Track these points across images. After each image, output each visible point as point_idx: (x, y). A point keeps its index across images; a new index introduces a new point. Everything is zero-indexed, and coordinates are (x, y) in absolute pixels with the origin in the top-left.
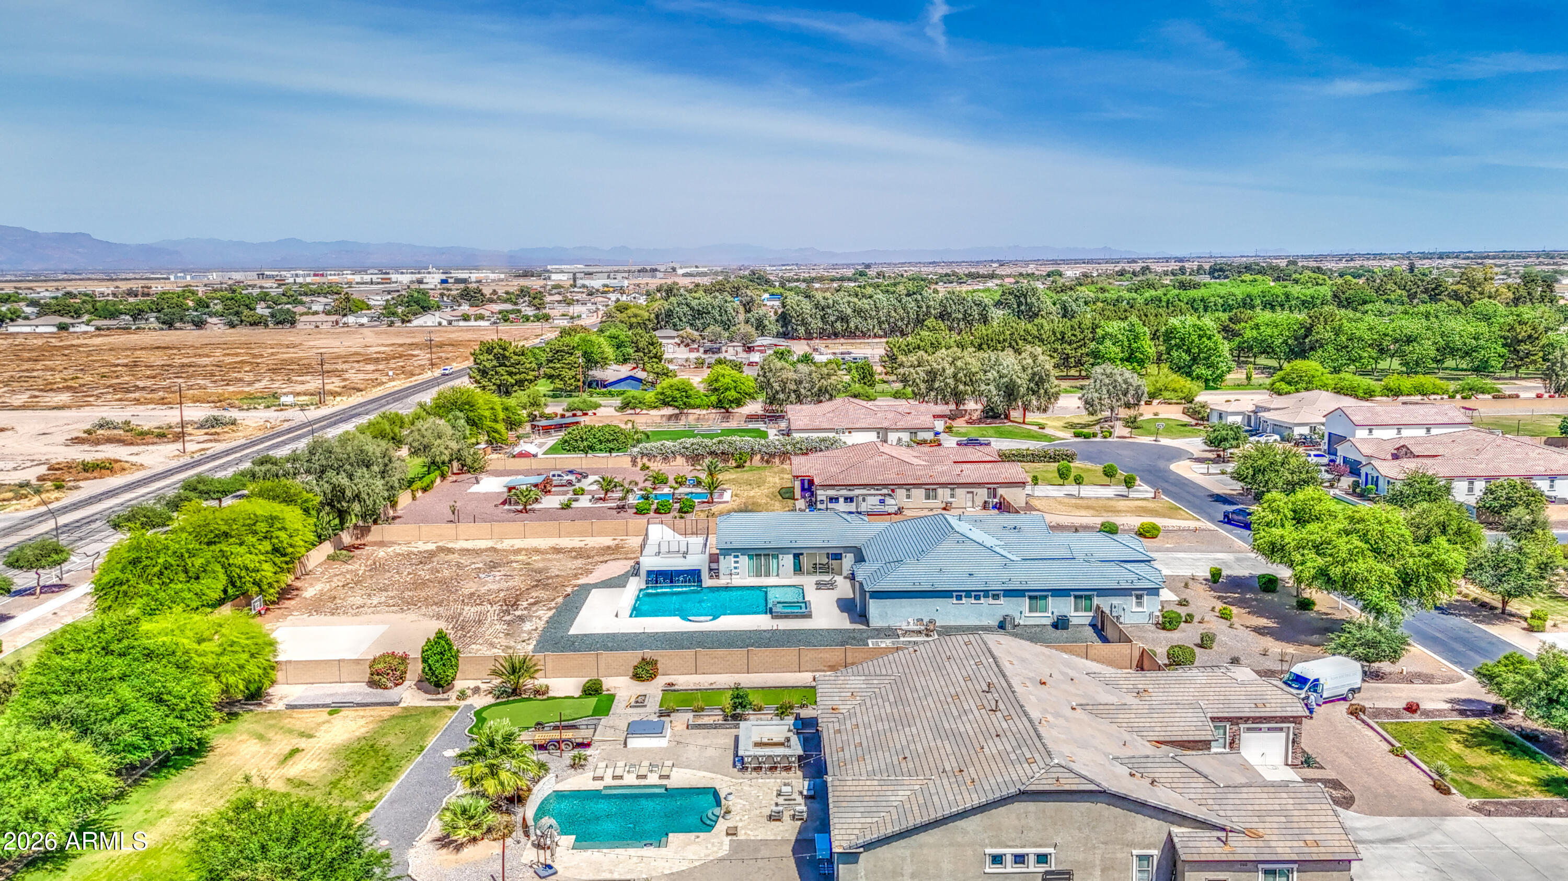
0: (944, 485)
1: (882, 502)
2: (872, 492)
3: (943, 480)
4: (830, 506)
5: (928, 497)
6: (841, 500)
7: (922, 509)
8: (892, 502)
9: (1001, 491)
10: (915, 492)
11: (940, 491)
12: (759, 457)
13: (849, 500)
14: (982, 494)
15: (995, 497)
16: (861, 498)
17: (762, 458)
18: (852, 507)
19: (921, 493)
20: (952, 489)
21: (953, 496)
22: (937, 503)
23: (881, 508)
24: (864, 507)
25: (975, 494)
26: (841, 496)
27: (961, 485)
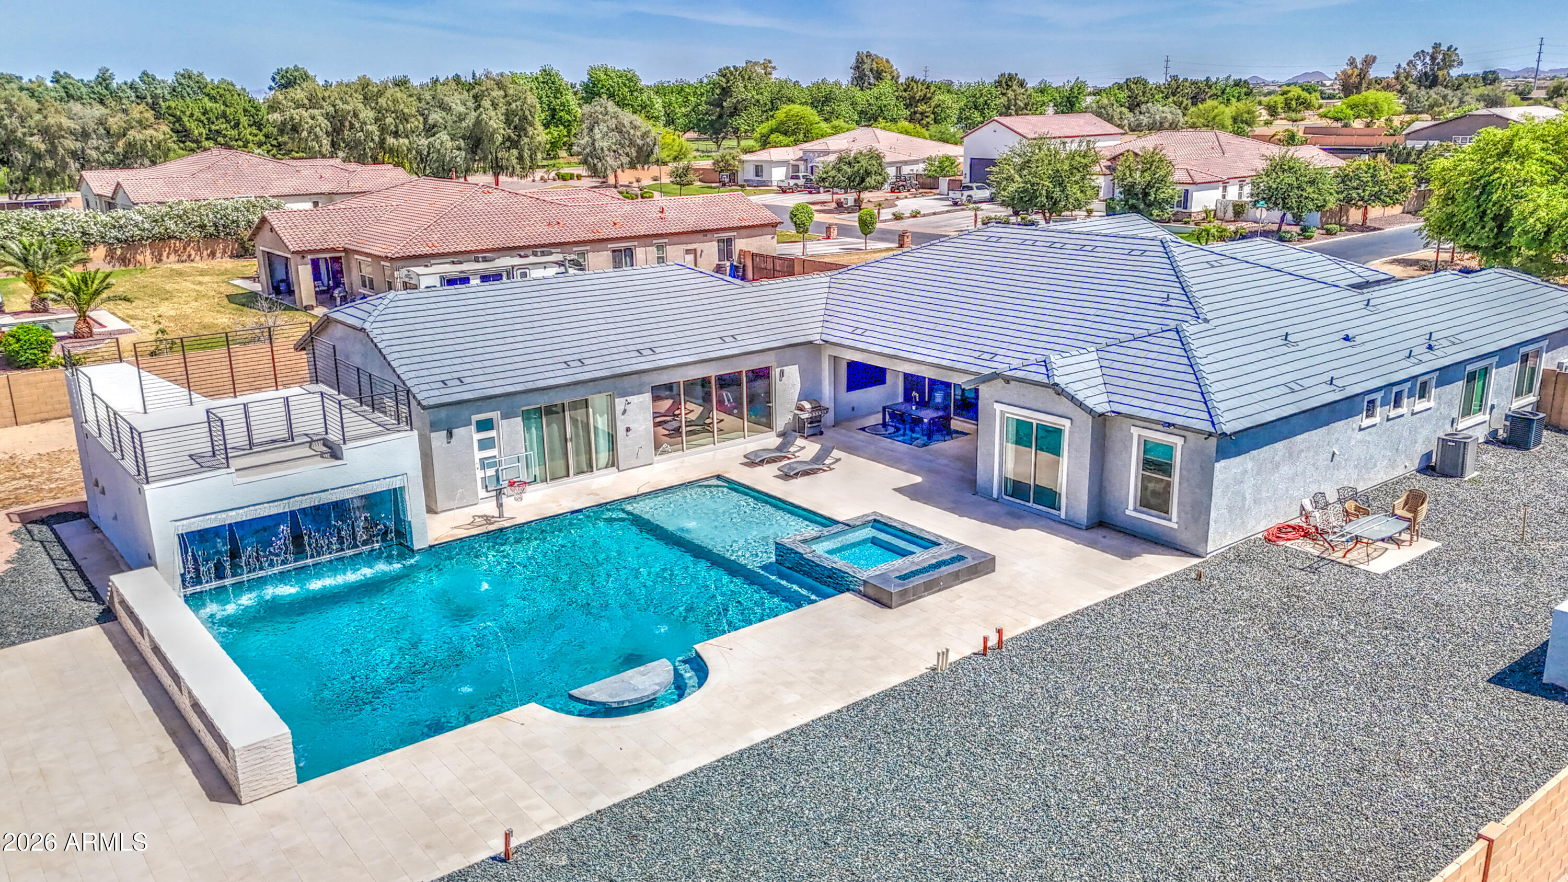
0: (646, 239)
2: (532, 259)
3: (641, 232)
5: (618, 267)
6: (475, 281)
9: (741, 244)
10: (593, 258)
11: (640, 253)
12: (102, 250)
13: (490, 278)
14: (710, 250)
15: (729, 256)
17: (111, 254)
19: (599, 260)
20: (660, 247)
21: (662, 260)
25: (699, 253)
26: (475, 273)
27: (675, 239)
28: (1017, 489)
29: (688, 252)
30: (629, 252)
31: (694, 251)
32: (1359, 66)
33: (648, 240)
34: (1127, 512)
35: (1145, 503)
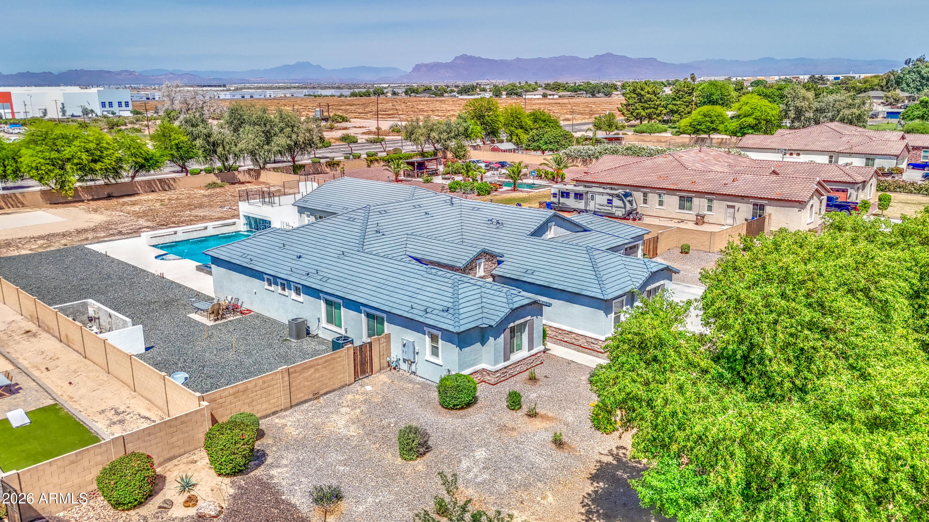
0: (701, 194)
1: (610, 202)
3: (700, 188)
4: (562, 200)
5: (682, 207)
6: (572, 195)
7: (672, 219)
8: (620, 203)
10: (666, 198)
11: (696, 201)
13: (579, 196)
14: (746, 209)
16: (590, 195)
18: (581, 205)
19: (674, 200)
20: (710, 200)
21: (710, 208)
22: (690, 215)
23: (608, 209)
24: (592, 206)
25: (736, 209)
26: (572, 191)
27: (721, 197)
29: (728, 206)
30: (690, 199)
31: (733, 207)
33: (702, 195)
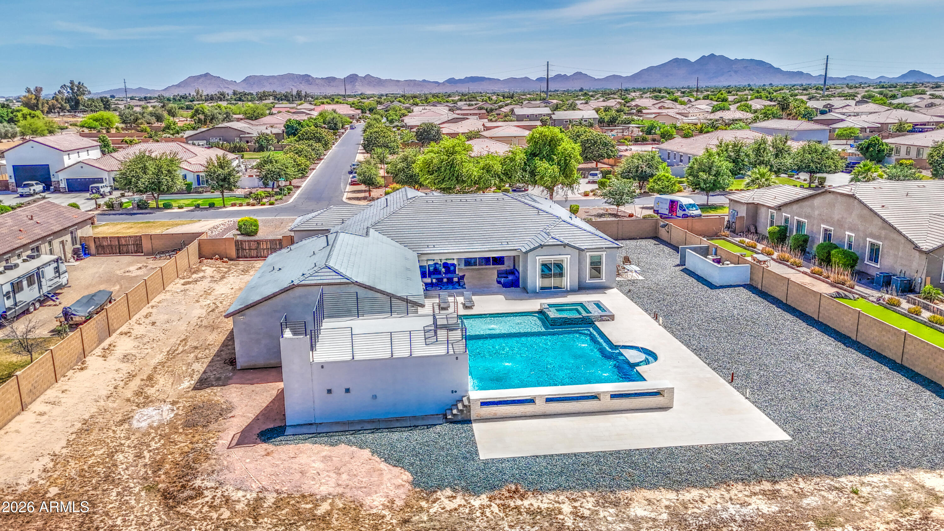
0: (43, 239)
11: (41, 248)
14: (68, 242)
15: (76, 242)
20: (50, 243)
21: (51, 251)
27: (55, 235)
28: (542, 288)
29: (60, 243)
30: (38, 248)
31: (63, 242)
32: (34, 93)
34: (588, 281)
35: (592, 277)
